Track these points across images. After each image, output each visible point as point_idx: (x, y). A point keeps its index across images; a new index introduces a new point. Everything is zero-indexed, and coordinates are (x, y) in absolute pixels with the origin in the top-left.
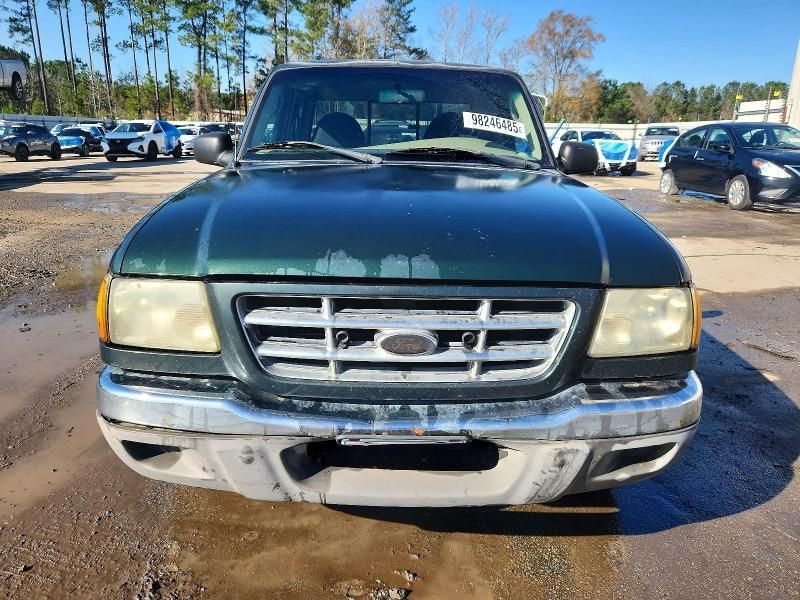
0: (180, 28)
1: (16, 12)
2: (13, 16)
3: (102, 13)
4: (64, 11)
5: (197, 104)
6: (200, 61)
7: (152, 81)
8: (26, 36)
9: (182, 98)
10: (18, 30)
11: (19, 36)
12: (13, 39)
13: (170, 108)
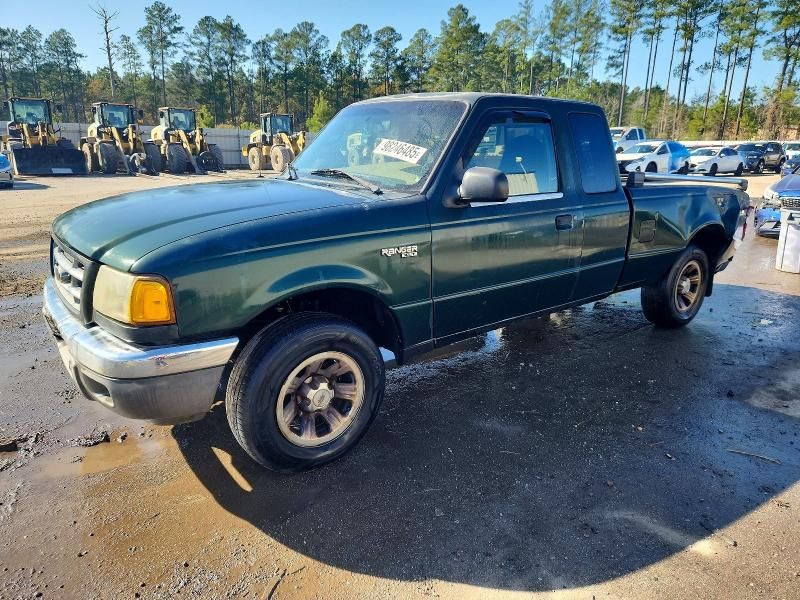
0: (769, 42)
1: (615, 51)
2: (612, 54)
3: (691, 39)
4: (655, 42)
5: (768, 122)
6: (784, 74)
7: (723, 101)
8: (618, 70)
9: (752, 117)
10: (612, 66)
11: (613, 71)
12: (608, 74)
13: (736, 127)
